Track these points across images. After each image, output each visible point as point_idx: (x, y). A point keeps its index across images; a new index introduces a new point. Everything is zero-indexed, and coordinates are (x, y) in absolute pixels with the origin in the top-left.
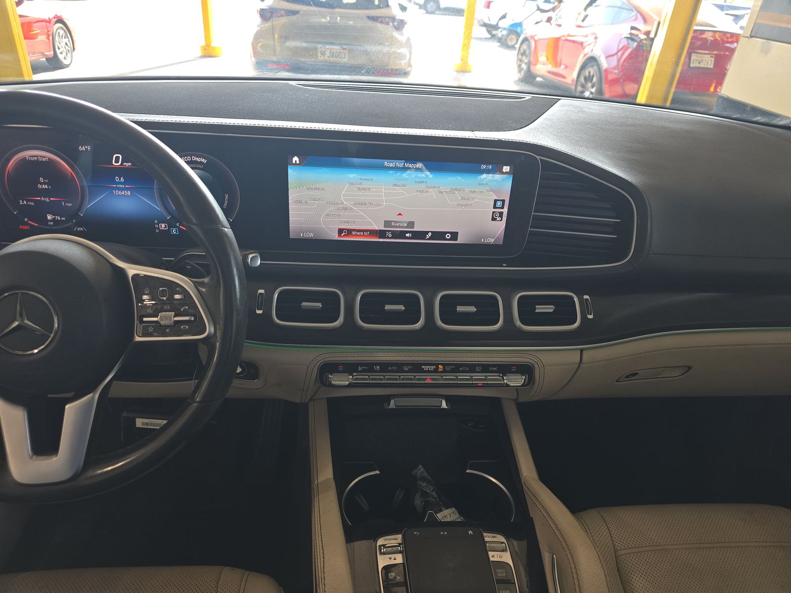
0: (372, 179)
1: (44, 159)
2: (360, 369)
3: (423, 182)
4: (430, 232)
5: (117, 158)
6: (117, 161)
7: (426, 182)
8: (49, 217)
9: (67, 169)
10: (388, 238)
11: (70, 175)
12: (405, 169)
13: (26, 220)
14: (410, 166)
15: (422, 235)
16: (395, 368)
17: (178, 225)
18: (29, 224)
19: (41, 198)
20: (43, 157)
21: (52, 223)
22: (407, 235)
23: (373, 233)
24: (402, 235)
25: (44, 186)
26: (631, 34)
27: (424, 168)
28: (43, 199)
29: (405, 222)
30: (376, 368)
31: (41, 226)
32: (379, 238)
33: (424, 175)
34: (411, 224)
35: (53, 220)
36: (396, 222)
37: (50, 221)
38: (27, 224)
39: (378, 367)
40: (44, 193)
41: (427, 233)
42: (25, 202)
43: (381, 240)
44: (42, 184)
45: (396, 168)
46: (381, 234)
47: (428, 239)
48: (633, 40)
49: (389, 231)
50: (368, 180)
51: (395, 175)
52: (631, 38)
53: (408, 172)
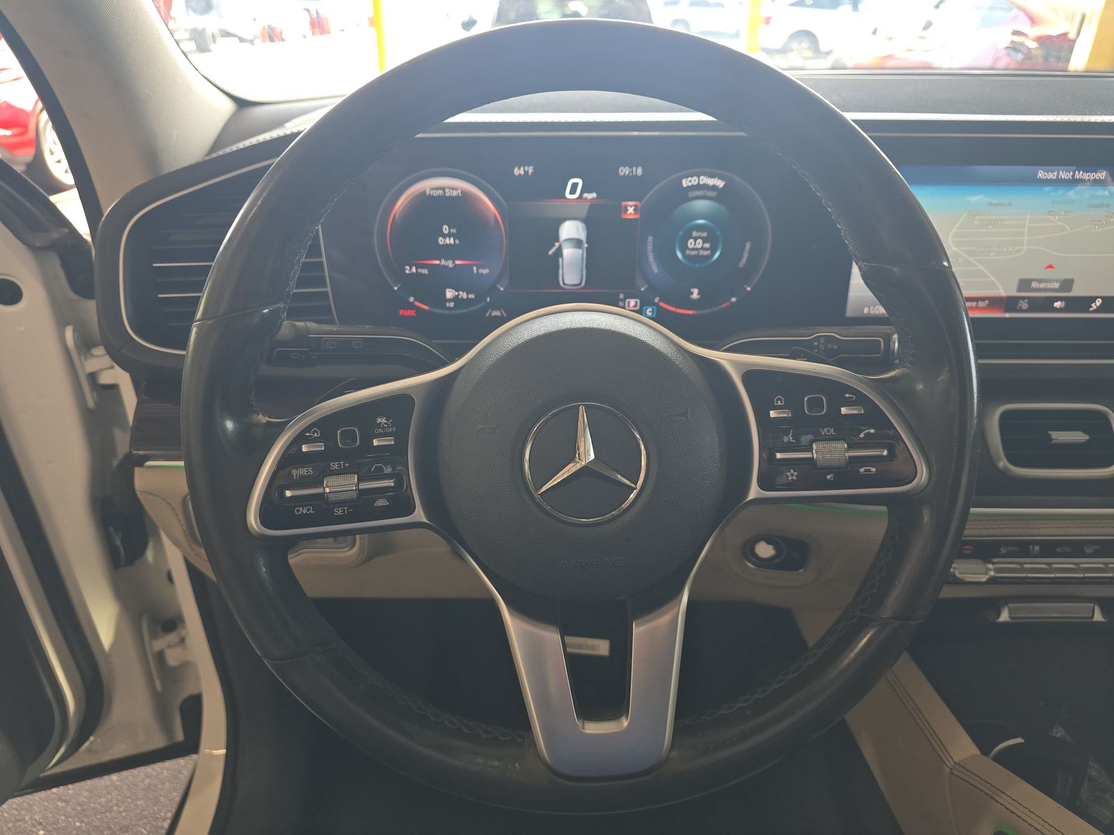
0: (1010, 204)
1: (455, 193)
2: (1003, 551)
3: (1101, 206)
4: (1099, 297)
5: (575, 186)
6: (573, 191)
7: (1108, 205)
8: (450, 294)
9: (487, 207)
10: (1021, 311)
11: (492, 220)
12: (1074, 182)
13: (412, 299)
14: (1086, 176)
15: (1083, 303)
16: (1068, 549)
17: (657, 300)
18: (417, 307)
19: (441, 261)
20: (453, 189)
21: (452, 305)
22: (1057, 304)
23: (995, 302)
24: (1046, 304)
25: (447, 241)
26: (1013, 42)
27: (1109, 179)
28: (443, 262)
29: (1056, 281)
30: (1033, 548)
31: (435, 310)
32: (1006, 311)
33: (1106, 193)
34: (1067, 284)
35: (455, 299)
36: (1040, 281)
37: (450, 301)
38: (412, 306)
39: (1037, 548)
40: (447, 252)
41: (1094, 299)
42: (414, 270)
43: (1007, 315)
44: (444, 236)
45: (1058, 182)
46: (1009, 303)
47: (1094, 311)
48: (1015, 49)
49: (1023, 298)
50: (1003, 205)
51: (1053, 194)
52: (1014, 47)
53: (1080, 188)
